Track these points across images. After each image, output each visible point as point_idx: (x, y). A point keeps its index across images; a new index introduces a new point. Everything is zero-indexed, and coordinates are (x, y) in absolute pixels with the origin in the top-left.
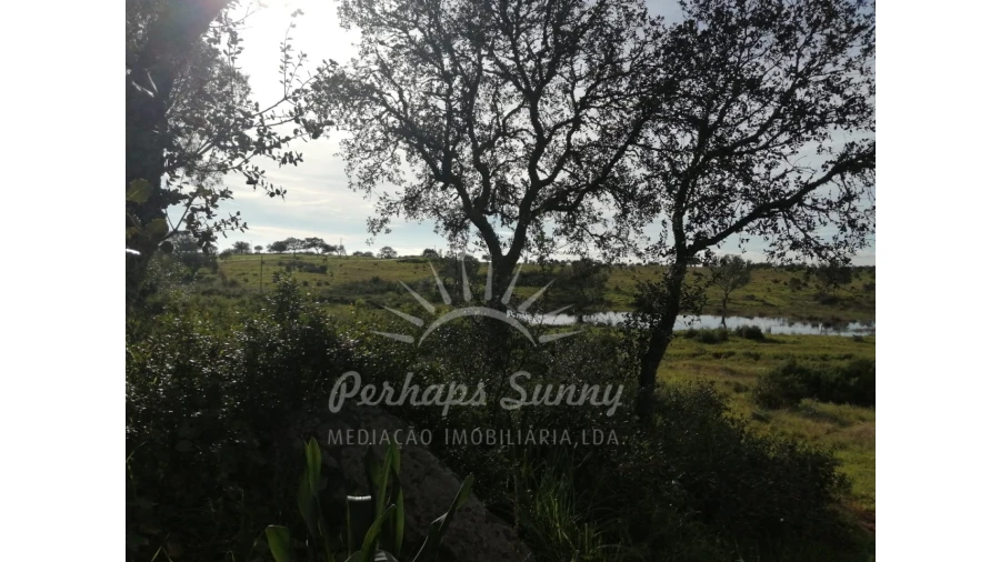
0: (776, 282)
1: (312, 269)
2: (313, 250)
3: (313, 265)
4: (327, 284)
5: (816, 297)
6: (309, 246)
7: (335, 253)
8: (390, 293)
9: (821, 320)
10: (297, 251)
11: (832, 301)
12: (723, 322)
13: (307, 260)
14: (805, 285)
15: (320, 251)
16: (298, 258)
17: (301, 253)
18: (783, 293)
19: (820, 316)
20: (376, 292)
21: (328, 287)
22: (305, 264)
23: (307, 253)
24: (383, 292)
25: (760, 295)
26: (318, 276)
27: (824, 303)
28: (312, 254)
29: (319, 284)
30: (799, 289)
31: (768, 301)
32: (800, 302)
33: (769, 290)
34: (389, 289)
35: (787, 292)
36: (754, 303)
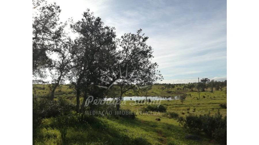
0: (159, 88)
1: (40, 89)
2: (40, 83)
3: (40, 88)
4: (45, 93)
5: (167, 91)
6: (38, 82)
7: (46, 84)
8: (64, 95)
9: (166, 97)
10: (35, 83)
11: (169, 92)
12: (146, 98)
13: (38, 86)
14: (165, 89)
15: (42, 83)
16: (35, 86)
17: (36, 84)
18: (160, 91)
19: (166, 96)
20: (60, 94)
21: (46, 94)
22: (38, 87)
23: (38, 84)
24: (62, 94)
25: (155, 91)
26: (43, 91)
27: (168, 93)
28: (39, 84)
29: (43, 93)
30: (163, 90)
31: (156, 93)
32: (163, 93)
33: (157, 90)
34: (64, 93)
35: (161, 90)
36: (153, 93)
